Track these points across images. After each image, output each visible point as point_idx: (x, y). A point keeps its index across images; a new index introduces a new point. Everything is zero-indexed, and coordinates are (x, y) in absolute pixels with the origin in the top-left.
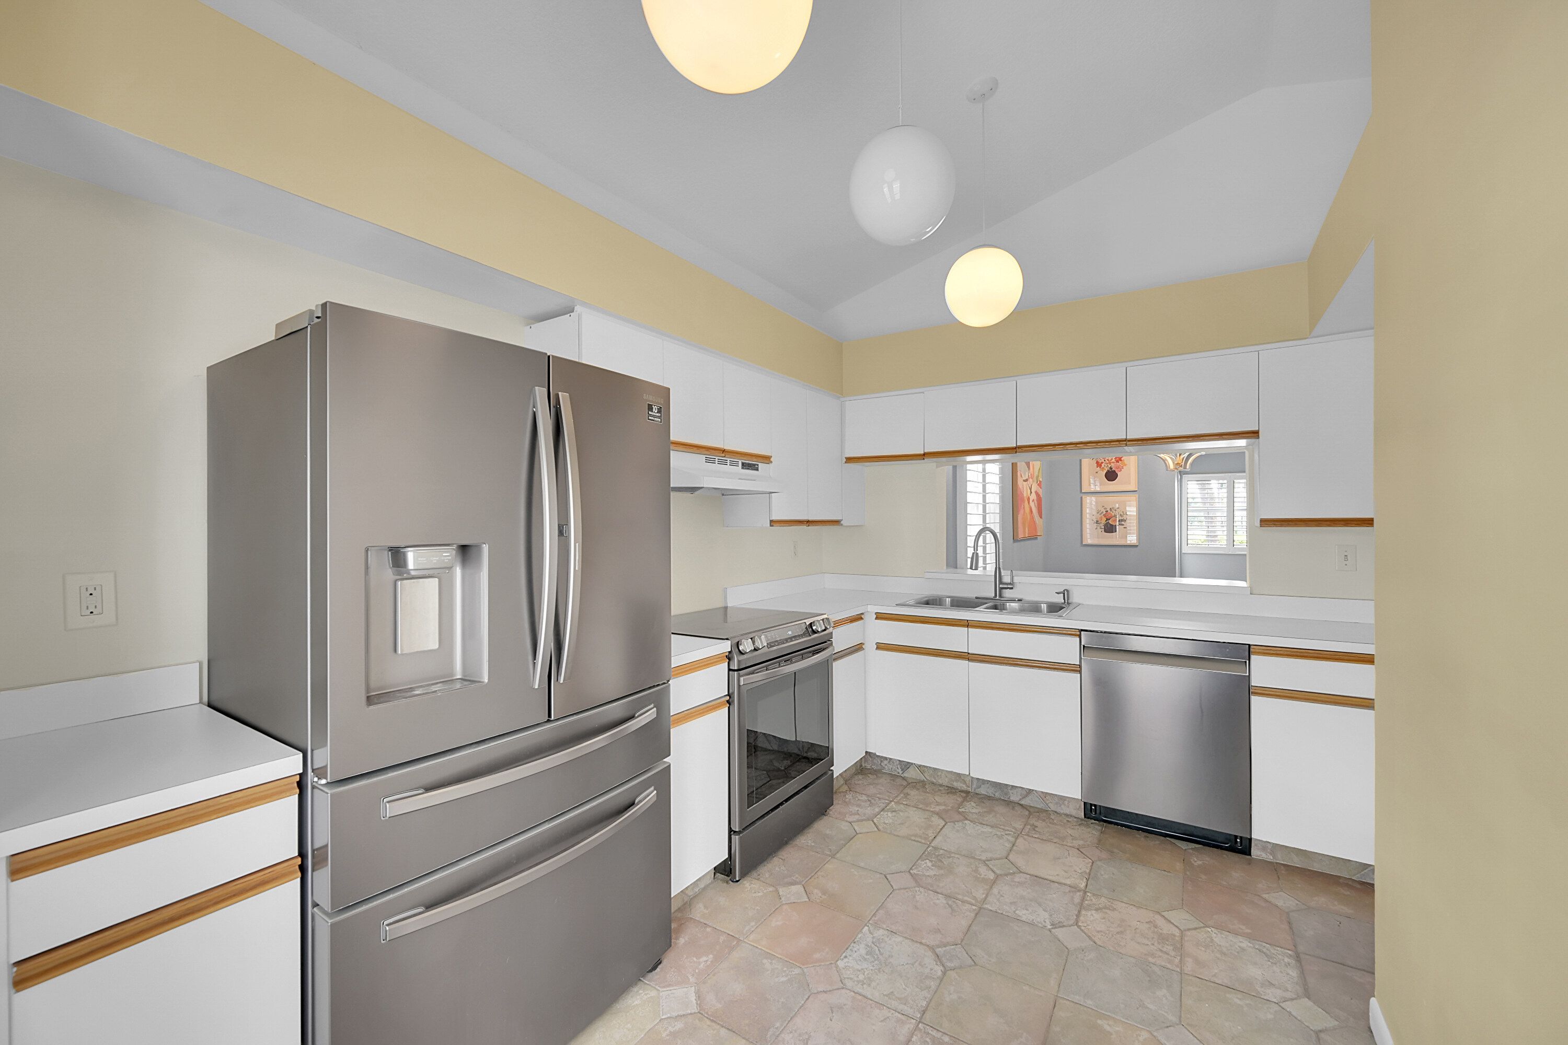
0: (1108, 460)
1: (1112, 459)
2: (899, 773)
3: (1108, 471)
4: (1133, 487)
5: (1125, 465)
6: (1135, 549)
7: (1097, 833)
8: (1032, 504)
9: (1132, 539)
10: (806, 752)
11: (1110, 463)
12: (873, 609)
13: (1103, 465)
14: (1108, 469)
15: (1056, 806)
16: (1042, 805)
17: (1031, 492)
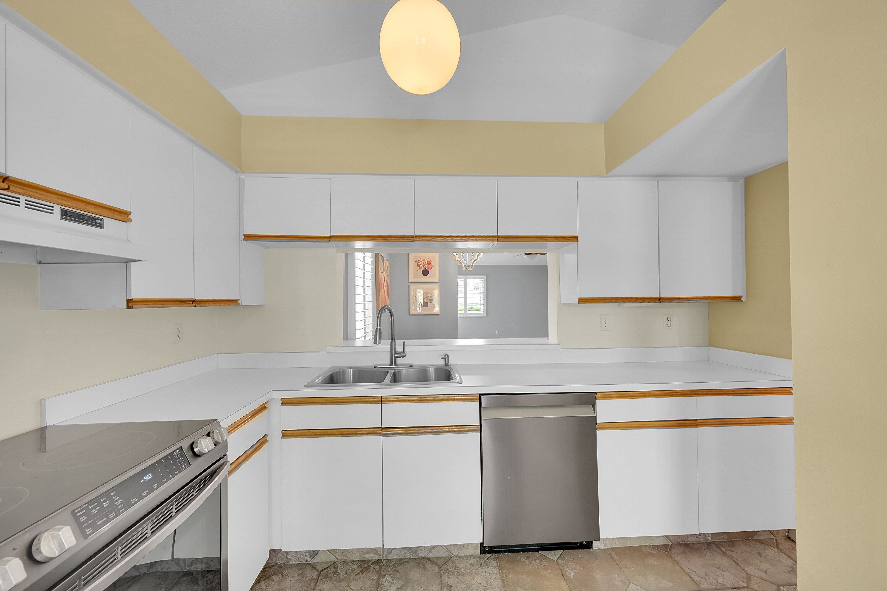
0: (423, 263)
1: (426, 263)
2: (307, 561)
3: (424, 270)
4: (436, 280)
5: (433, 267)
6: (438, 316)
7: (496, 571)
8: (385, 289)
9: (436, 310)
10: (188, 567)
11: (425, 265)
12: (278, 395)
13: (421, 266)
14: (424, 268)
15: (458, 551)
16: (447, 553)
17: (385, 281)
